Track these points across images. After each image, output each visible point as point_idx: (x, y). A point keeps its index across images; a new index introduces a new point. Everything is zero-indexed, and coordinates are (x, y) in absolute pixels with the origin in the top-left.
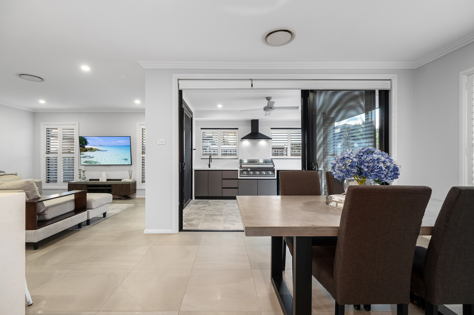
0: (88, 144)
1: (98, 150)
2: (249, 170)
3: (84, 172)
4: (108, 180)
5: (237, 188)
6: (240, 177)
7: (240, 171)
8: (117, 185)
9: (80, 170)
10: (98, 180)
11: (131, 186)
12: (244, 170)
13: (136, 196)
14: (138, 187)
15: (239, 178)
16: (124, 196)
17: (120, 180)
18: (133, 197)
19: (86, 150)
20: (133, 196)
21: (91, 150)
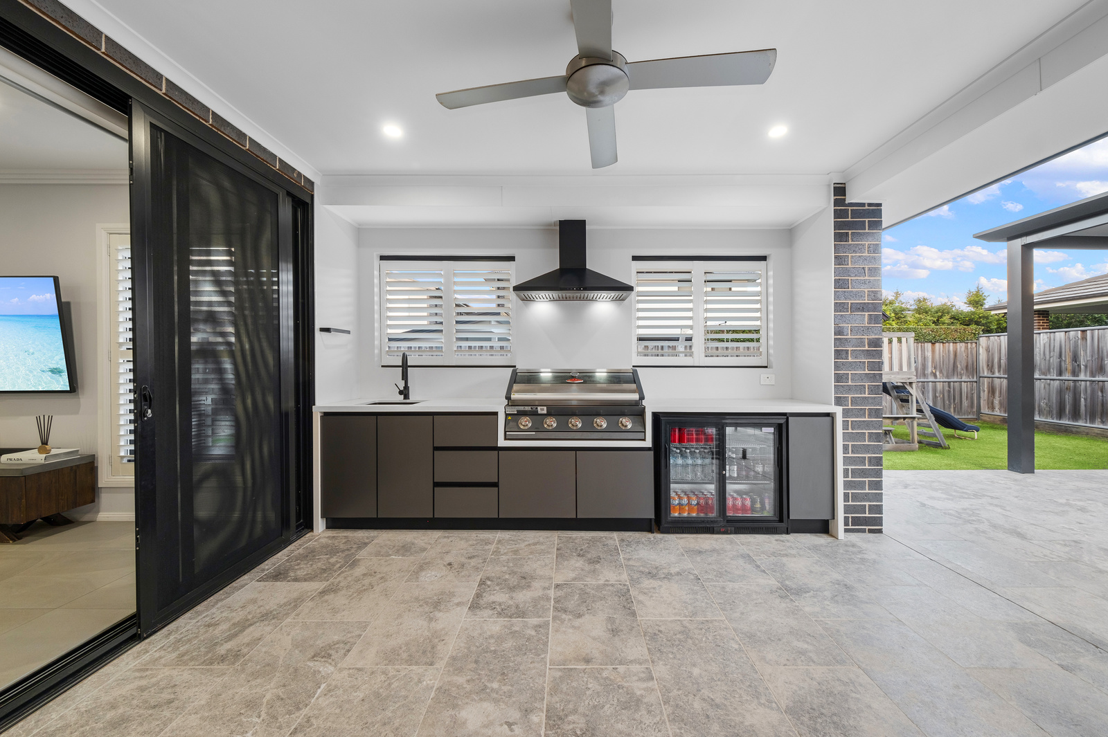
2: (542, 410)
5: (495, 485)
6: (505, 439)
7: (507, 415)
12: (522, 414)
13: (98, 512)
14: (104, 478)
15: (502, 443)
18: (86, 518)
20: (87, 512)
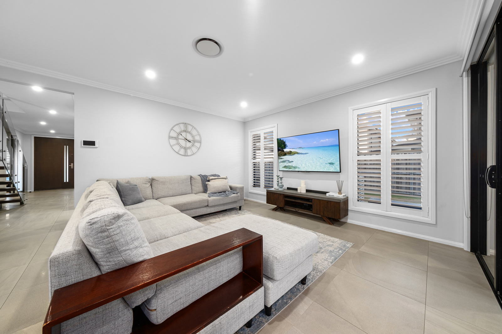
0: (287, 147)
1: (298, 153)
3: (281, 178)
4: (308, 191)
8: (319, 201)
9: (278, 176)
10: (296, 189)
11: (342, 205)
14: (351, 207)
16: (329, 219)
17: (325, 193)
19: (285, 154)
21: (290, 153)
